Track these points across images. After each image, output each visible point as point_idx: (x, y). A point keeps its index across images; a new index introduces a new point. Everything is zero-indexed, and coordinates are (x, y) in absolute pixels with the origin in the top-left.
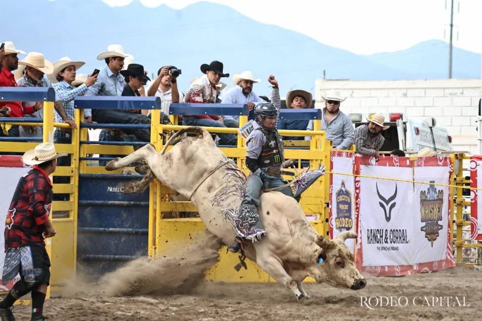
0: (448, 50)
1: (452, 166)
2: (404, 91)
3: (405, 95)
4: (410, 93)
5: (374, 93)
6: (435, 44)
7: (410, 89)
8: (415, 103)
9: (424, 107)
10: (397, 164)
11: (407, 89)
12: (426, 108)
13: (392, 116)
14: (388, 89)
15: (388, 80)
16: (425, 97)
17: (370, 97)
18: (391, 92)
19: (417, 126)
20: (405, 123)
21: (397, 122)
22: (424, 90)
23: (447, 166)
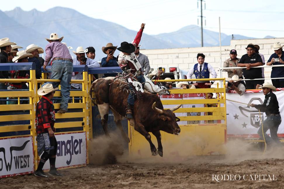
0: (200, 31)
1: (206, 97)
2: (177, 55)
3: (178, 57)
4: (180, 56)
5: (160, 56)
6: (193, 27)
7: (180, 53)
8: (183, 62)
9: (189, 63)
10: (173, 97)
11: (178, 54)
12: (189, 64)
13: (171, 69)
14: (168, 54)
15: (168, 49)
16: (189, 58)
17: (158, 59)
18: (169, 55)
19: (185, 74)
20: (178, 73)
21: (174, 73)
22: (188, 54)
23: (203, 96)
